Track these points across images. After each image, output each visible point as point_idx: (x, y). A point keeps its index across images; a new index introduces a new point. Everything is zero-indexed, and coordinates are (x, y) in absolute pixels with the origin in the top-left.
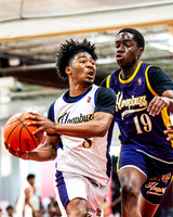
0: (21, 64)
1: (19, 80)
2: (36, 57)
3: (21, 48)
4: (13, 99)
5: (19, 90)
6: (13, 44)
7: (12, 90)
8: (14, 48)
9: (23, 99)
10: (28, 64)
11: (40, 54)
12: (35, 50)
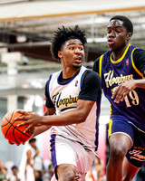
0: (28, 41)
1: (26, 55)
2: (41, 35)
3: (28, 27)
4: (20, 72)
5: (25, 64)
6: (21, 23)
7: (19, 64)
8: (22, 27)
9: (28, 71)
10: (34, 41)
11: (44, 32)
12: (40, 29)
